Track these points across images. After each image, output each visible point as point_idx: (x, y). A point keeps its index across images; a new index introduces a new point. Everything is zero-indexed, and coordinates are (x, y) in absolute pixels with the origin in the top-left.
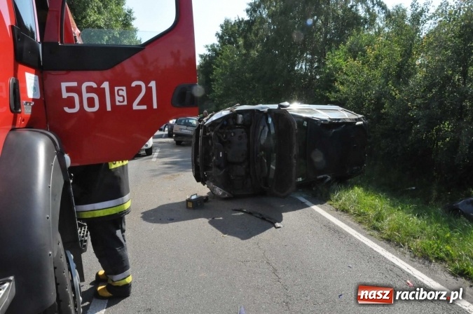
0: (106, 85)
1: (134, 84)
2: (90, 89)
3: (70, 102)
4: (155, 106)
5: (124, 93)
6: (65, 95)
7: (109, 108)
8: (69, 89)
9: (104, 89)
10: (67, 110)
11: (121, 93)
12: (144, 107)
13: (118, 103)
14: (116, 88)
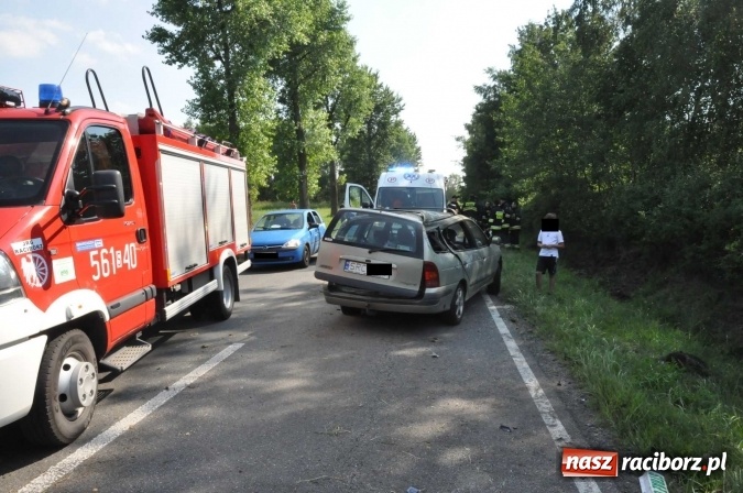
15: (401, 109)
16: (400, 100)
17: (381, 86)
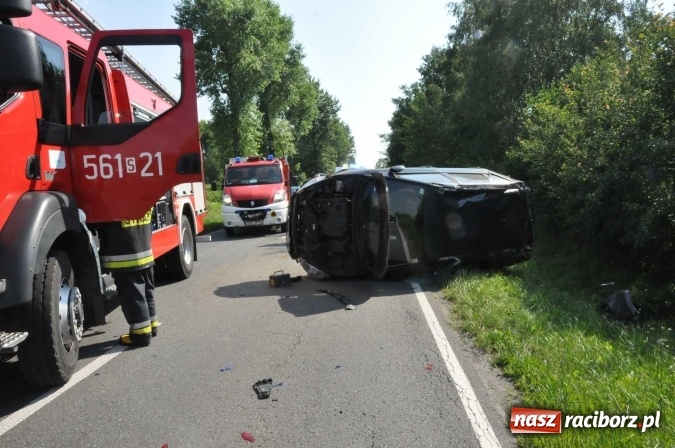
0: (118, 157)
1: (142, 155)
2: (105, 160)
3: (90, 171)
4: (161, 173)
5: (133, 163)
6: (86, 165)
7: (121, 176)
8: (89, 161)
9: (117, 160)
10: (87, 177)
11: (131, 163)
12: (151, 174)
13: (128, 171)
14: (127, 159)
15: (338, 109)
16: (337, 102)
17: (322, 91)
